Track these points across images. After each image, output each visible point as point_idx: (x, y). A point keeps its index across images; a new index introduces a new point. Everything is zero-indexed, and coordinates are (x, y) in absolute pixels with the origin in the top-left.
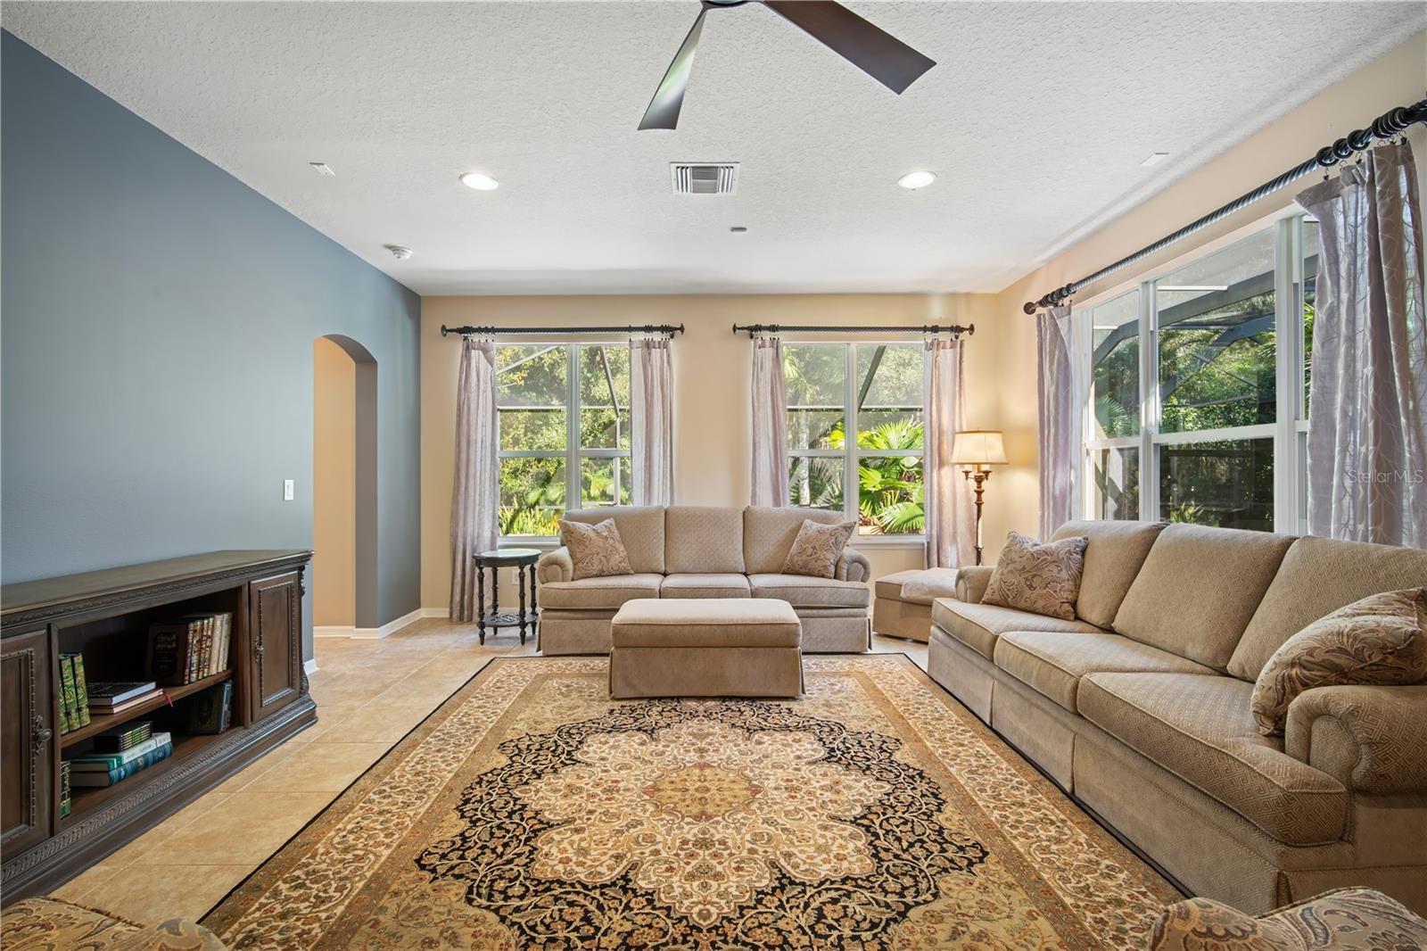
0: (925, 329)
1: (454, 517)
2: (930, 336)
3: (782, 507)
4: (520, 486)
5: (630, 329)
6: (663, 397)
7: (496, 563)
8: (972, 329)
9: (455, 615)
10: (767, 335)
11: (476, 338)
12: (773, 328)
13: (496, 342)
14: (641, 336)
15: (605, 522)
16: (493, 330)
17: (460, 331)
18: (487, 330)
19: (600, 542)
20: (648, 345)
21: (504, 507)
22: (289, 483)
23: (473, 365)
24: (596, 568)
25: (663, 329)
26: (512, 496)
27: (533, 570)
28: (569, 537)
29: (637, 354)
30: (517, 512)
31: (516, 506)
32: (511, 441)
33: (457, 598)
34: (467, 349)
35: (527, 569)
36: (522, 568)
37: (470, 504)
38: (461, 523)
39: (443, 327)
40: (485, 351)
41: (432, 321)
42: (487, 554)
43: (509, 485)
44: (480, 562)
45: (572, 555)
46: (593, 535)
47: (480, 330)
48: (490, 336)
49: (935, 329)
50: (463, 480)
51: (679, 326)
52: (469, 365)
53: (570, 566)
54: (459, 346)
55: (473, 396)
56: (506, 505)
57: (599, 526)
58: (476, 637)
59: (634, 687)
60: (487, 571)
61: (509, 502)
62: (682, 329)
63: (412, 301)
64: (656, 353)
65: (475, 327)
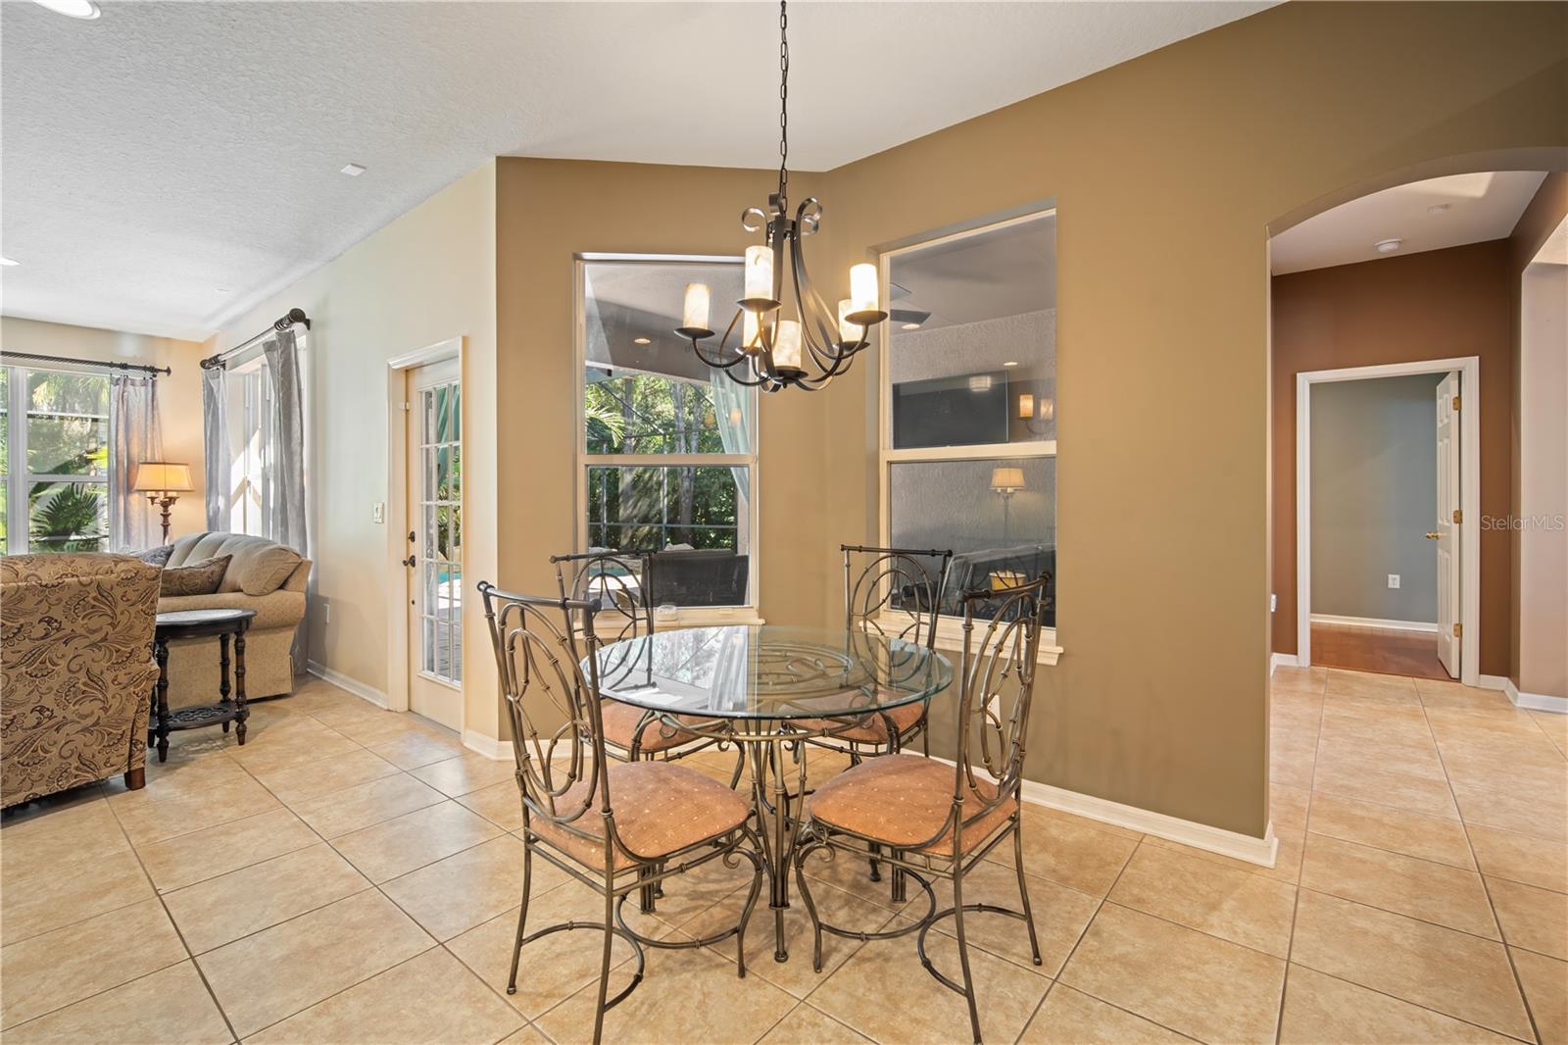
0: (111, 365)
2: (118, 373)
8: (168, 371)
49: (124, 366)
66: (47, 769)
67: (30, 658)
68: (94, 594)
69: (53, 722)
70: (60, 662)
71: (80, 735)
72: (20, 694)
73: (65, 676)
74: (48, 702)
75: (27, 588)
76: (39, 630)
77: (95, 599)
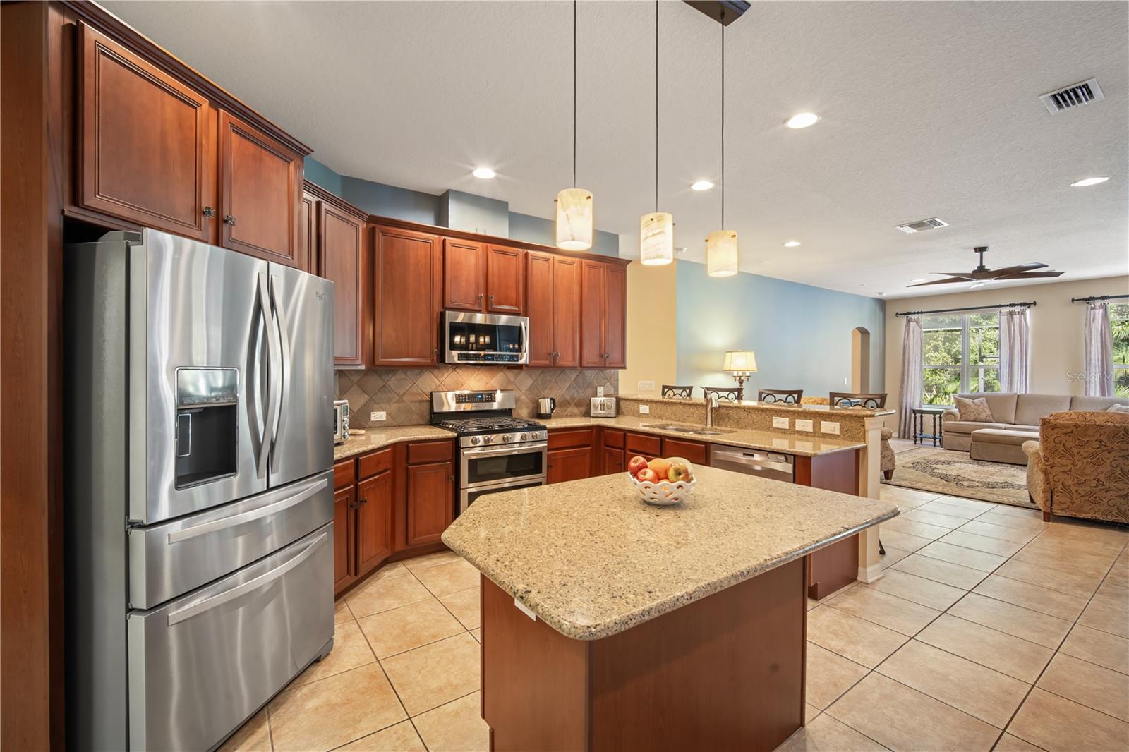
1: (901, 394)
3: (1107, 397)
4: (939, 380)
5: (1000, 306)
6: (1021, 339)
7: (922, 412)
9: (901, 435)
10: (1098, 303)
11: (912, 317)
12: (1103, 298)
13: (923, 318)
14: (1008, 309)
15: (980, 399)
16: (922, 313)
17: (905, 314)
18: (918, 313)
19: (976, 407)
20: (1011, 314)
21: (927, 394)
22: (846, 379)
23: (911, 329)
24: (972, 418)
25: (1022, 305)
26: (932, 387)
27: (940, 418)
28: (959, 404)
29: (1004, 318)
30: (936, 396)
31: (935, 393)
32: (932, 349)
33: (902, 428)
34: (909, 321)
35: (937, 416)
36: (935, 416)
37: (909, 388)
38: (905, 397)
39: (897, 313)
40: (918, 322)
41: (891, 311)
42: (917, 408)
43: (930, 379)
44: (915, 412)
45: (960, 412)
46: (972, 404)
47: (915, 313)
48: (920, 315)
50: (906, 378)
51: (1033, 302)
52: (909, 329)
53: (958, 415)
54: (904, 320)
55: (911, 342)
56: (928, 392)
57: (976, 401)
58: (913, 442)
59: (980, 456)
60: (918, 415)
61: (930, 390)
62: (1035, 303)
63: (882, 304)
64: (1016, 318)
65: (912, 312)
66: (1102, 508)
67: (1092, 456)
68: (1122, 433)
69: (1104, 487)
70: (1107, 461)
71: (1118, 498)
72: (1088, 471)
73: (1109, 468)
74: (1101, 477)
75: (1089, 425)
76: (1096, 444)
77: (1123, 434)
